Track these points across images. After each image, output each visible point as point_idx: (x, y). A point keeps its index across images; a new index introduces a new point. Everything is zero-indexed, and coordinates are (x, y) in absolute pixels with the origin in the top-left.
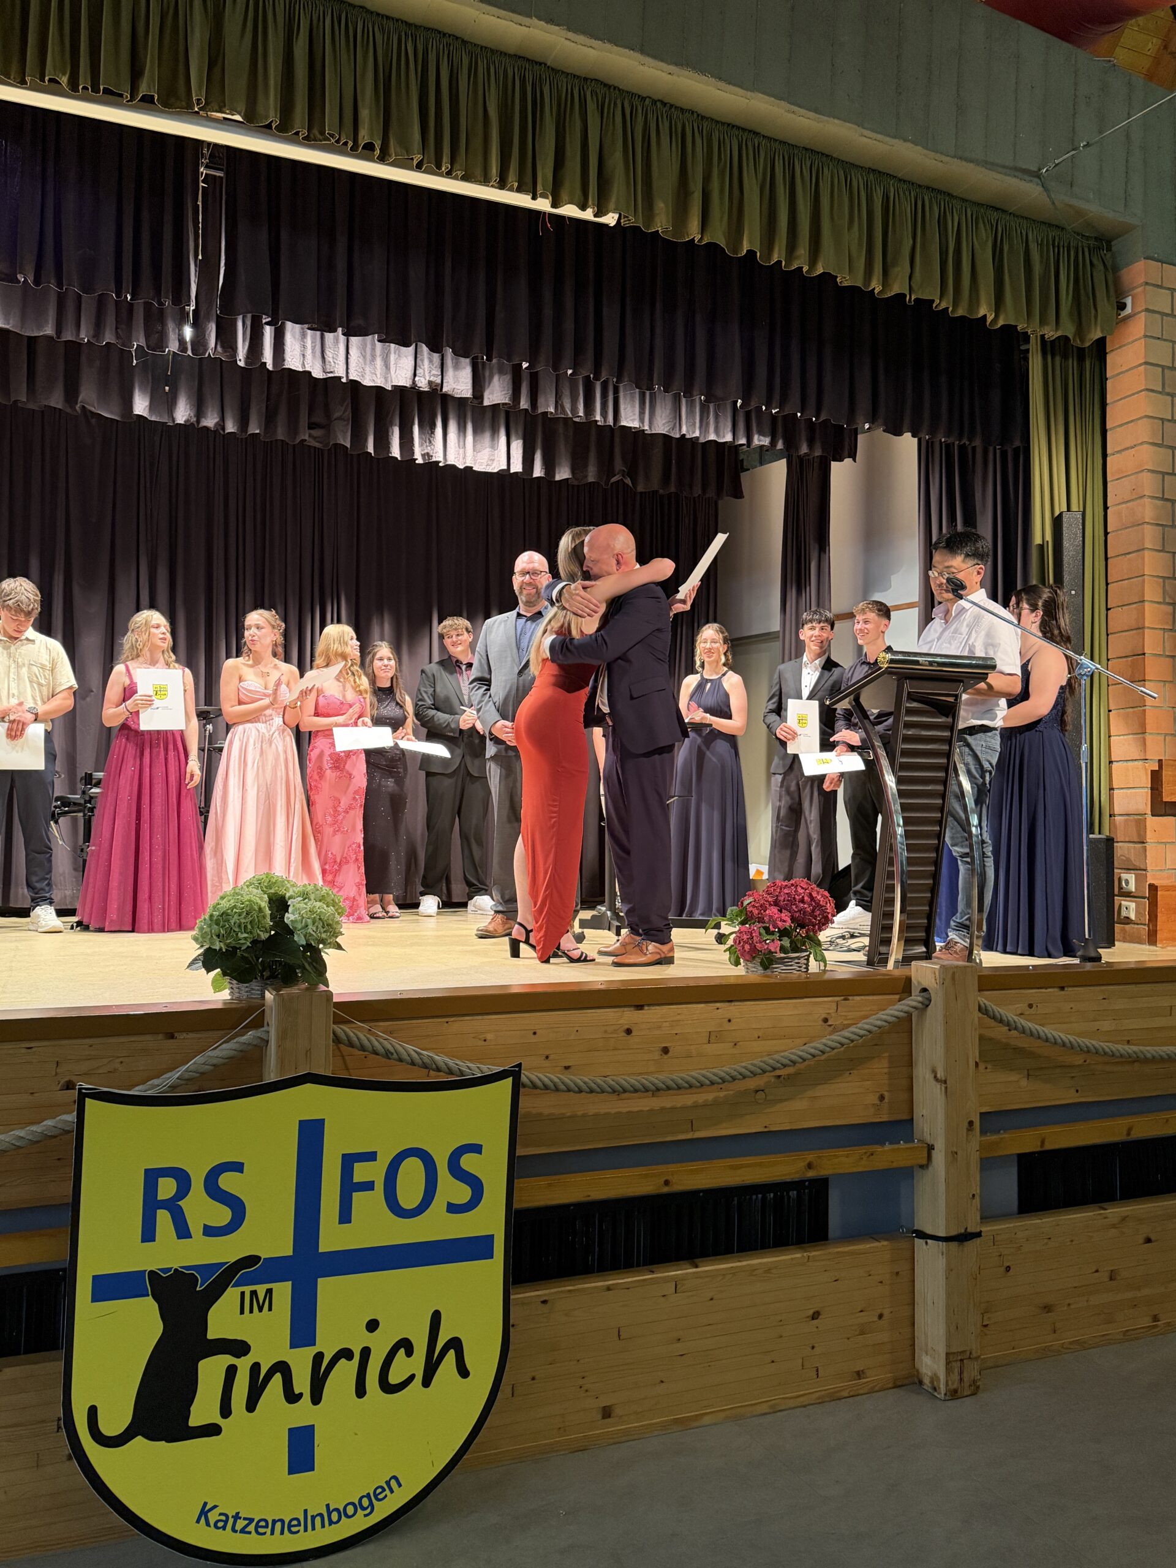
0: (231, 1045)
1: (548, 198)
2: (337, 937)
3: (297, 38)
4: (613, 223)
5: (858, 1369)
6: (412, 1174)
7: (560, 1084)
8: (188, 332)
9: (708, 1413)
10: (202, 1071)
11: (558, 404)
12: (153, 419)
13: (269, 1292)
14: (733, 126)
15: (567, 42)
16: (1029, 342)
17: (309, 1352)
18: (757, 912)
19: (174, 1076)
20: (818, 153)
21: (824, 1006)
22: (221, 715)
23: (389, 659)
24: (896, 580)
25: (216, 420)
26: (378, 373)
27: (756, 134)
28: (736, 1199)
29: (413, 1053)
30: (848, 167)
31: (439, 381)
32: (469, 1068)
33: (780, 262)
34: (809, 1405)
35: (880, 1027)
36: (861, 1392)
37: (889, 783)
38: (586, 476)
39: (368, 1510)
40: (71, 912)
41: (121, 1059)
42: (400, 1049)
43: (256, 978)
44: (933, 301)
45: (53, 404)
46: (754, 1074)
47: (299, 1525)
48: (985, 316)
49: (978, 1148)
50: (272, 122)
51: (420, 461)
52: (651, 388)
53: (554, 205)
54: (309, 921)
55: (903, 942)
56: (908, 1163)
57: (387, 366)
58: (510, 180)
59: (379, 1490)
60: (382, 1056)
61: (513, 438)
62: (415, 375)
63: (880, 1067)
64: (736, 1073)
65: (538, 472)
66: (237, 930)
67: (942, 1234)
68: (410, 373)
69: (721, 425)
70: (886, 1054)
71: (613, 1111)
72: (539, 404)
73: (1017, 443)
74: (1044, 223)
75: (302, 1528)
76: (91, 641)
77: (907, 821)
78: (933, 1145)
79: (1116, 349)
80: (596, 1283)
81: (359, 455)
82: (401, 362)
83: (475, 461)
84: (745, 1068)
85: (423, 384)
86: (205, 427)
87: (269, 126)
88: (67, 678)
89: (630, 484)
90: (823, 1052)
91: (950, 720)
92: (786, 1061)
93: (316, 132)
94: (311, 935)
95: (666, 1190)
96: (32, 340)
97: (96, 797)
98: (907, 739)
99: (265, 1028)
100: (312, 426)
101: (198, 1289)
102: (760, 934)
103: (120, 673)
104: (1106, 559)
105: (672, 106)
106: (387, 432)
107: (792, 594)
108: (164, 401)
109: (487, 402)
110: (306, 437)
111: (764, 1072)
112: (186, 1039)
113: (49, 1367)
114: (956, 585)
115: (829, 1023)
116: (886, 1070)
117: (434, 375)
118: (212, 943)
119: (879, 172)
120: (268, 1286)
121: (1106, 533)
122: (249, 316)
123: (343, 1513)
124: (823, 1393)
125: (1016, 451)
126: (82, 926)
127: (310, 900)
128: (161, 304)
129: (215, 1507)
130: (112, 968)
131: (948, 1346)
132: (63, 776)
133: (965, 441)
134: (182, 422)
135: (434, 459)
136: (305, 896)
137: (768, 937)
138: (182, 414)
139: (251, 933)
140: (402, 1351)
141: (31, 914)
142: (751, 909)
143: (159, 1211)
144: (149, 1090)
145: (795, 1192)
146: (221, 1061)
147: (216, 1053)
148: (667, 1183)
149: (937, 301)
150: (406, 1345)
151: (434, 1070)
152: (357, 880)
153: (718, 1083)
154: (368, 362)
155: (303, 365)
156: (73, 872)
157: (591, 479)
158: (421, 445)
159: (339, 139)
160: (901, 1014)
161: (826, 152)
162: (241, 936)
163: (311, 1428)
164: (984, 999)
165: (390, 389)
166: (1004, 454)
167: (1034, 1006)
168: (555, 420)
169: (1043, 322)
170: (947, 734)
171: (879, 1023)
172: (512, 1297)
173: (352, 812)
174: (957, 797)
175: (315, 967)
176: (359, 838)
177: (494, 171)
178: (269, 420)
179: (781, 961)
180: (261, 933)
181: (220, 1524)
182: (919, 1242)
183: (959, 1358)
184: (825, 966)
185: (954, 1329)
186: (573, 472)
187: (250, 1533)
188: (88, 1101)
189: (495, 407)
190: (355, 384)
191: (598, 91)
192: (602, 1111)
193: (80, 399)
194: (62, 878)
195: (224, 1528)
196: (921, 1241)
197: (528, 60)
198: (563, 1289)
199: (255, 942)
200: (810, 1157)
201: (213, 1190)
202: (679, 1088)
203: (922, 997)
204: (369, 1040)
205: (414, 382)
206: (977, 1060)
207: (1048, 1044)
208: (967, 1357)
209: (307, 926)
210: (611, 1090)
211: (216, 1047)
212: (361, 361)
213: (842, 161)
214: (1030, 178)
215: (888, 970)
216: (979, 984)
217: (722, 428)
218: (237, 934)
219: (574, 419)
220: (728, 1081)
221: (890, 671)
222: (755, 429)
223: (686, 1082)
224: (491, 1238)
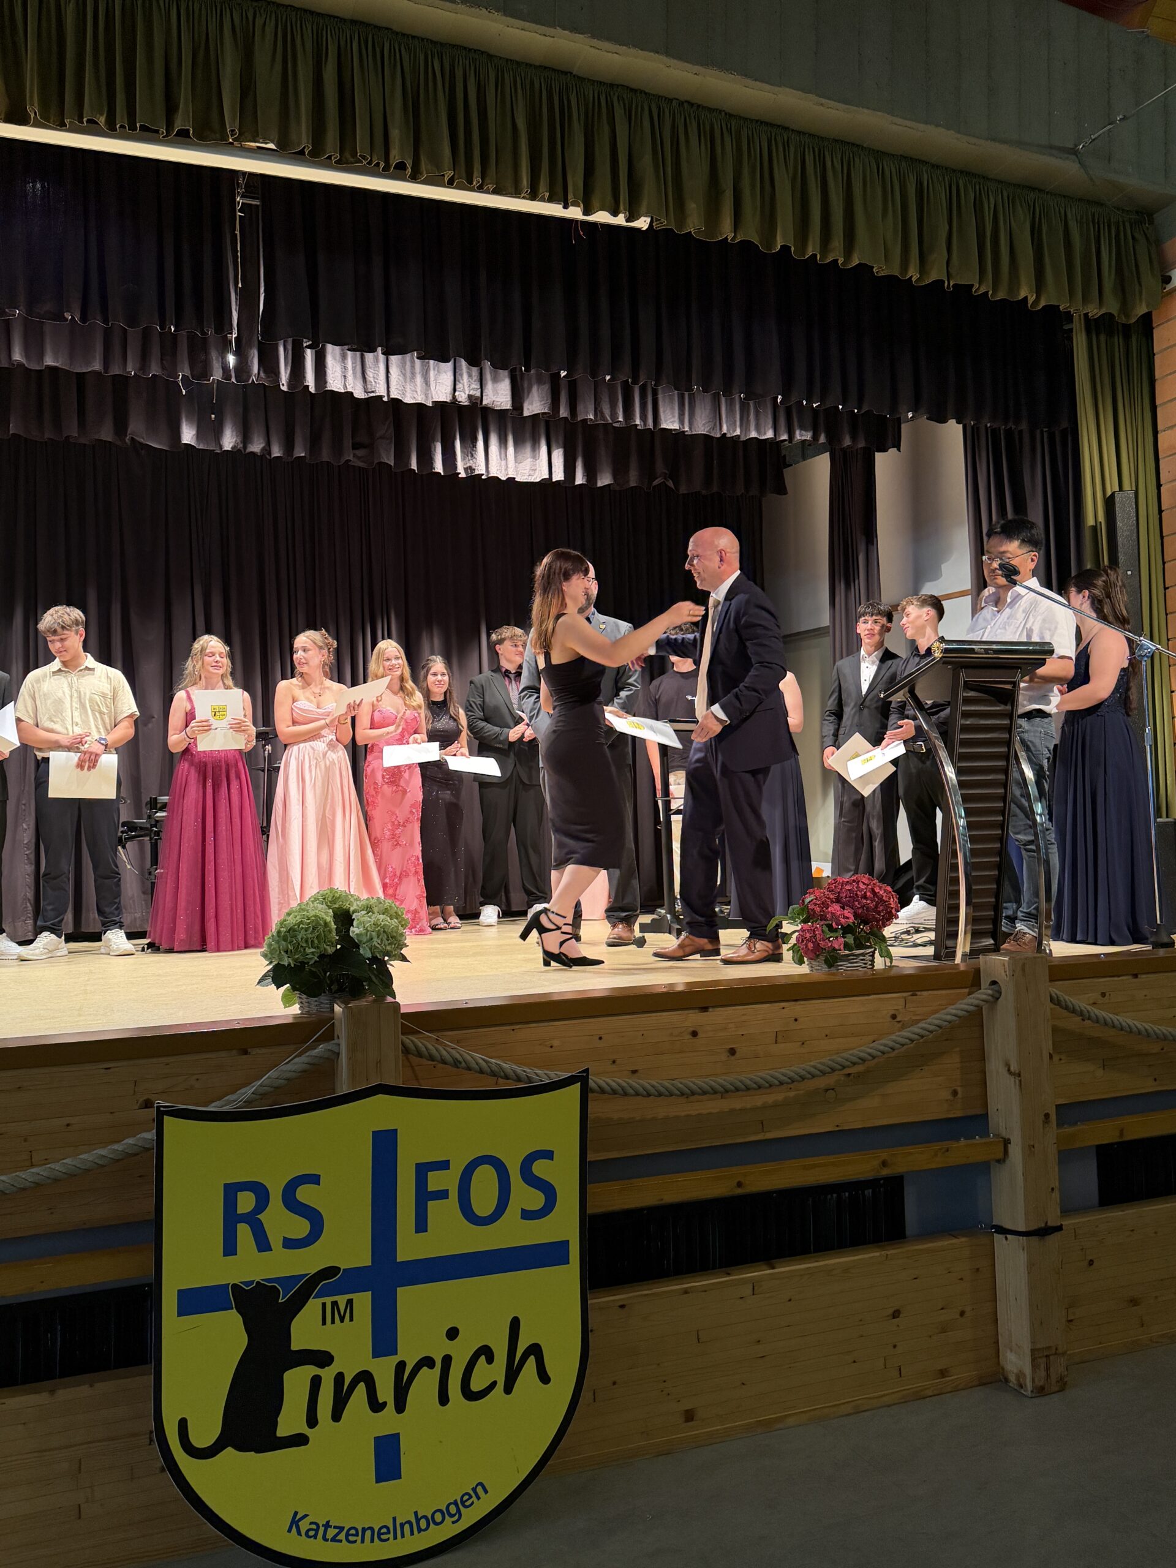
0: (304, 1059)
1: (579, 206)
2: (401, 949)
3: (325, 63)
4: (645, 227)
5: (939, 1368)
6: (485, 1182)
7: (629, 1088)
8: (231, 359)
9: (791, 1414)
10: (276, 1085)
11: (597, 411)
12: (201, 447)
13: (350, 1302)
14: (762, 122)
15: (593, 50)
16: (1072, 322)
17: (393, 1361)
18: (818, 909)
19: (248, 1092)
20: (848, 143)
21: (893, 1001)
22: (277, 736)
23: (443, 674)
25: (262, 446)
26: (418, 390)
27: (786, 129)
28: (811, 1199)
29: (481, 1061)
30: (879, 155)
31: (478, 394)
32: (536, 1074)
33: (815, 255)
34: (894, 1404)
35: (950, 1022)
36: (946, 1389)
37: (949, 774)
38: (628, 482)
39: (457, 1515)
40: (141, 935)
41: (197, 1076)
42: (469, 1058)
43: (325, 992)
44: (972, 286)
45: (103, 438)
46: (824, 1073)
47: (389, 1532)
48: (1026, 298)
49: (1055, 1141)
50: (304, 147)
51: (463, 475)
52: (690, 389)
53: (586, 212)
54: (374, 934)
55: (969, 936)
56: (984, 1158)
57: (427, 382)
58: (541, 191)
59: (466, 1497)
60: (451, 1065)
61: (554, 446)
62: (455, 390)
63: (952, 1062)
64: (803, 1073)
65: (580, 479)
66: (304, 945)
67: (1020, 1230)
68: (450, 389)
69: (762, 421)
70: (958, 1049)
71: (683, 1114)
72: (578, 412)
73: (1065, 424)
74: (1080, 200)
75: (391, 1536)
76: (151, 667)
77: (968, 812)
78: (1009, 1139)
79: (1163, 323)
80: (672, 1287)
81: (402, 472)
82: (441, 377)
83: (518, 472)
84: (814, 1067)
85: (462, 398)
86: (252, 452)
87: (302, 152)
88: (129, 705)
89: (673, 487)
90: (893, 1049)
91: (1009, 707)
92: (855, 1059)
93: (347, 155)
94: (376, 948)
95: (739, 1191)
96: (81, 376)
97: (162, 821)
98: (965, 729)
99: (336, 1041)
100: (356, 446)
101: (280, 1301)
102: (822, 930)
103: (181, 699)
104: (1162, 537)
105: (699, 106)
106: (430, 448)
107: (841, 588)
108: (211, 430)
109: (526, 413)
110: (351, 458)
111: (833, 1070)
112: (259, 1054)
113: (138, 1381)
114: (1009, 570)
115: (898, 1019)
116: (958, 1065)
117: (473, 389)
118: (280, 959)
119: (911, 158)
120: (349, 1297)
121: (1160, 511)
122: (290, 340)
123: (431, 1521)
124: (906, 1391)
125: (1064, 433)
126: (153, 947)
127: (373, 913)
128: (203, 333)
129: (306, 1516)
130: (184, 987)
131: (1033, 1342)
132: (129, 801)
133: (1011, 425)
134: (229, 449)
135: (477, 472)
136: (369, 909)
137: (832, 935)
138: (229, 441)
139: (318, 947)
140: (483, 1358)
141: (103, 938)
142: (813, 907)
143: (239, 1225)
144: (225, 1106)
145: (870, 1191)
146: (294, 1075)
147: (289, 1067)
148: (739, 1185)
149: (976, 286)
150: (486, 1353)
151: (502, 1078)
152: (418, 893)
153: (788, 1083)
154: (408, 380)
155: (345, 386)
156: (143, 896)
157: (633, 484)
158: (463, 459)
159: (371, 160)
160: (971, 1008)
161: (857, 142)
162: (308, 951)
163: (397, 1436)
164: (1057, 989)
165: (431, 405)
166: (1051, 435)
167: (1107, 994)
168: (595, 427)
169: (1086, 299)
170: (1005, 721)
171: (949, 1017)
172: (589, 1302)
173: (409, 826)
174: (1018, 783)
175: (382, 980)
176: (418, 850)
177: (525, 182)
178: (314, 442)
179: (846, 958)
180: (328, 948)
181: (311, 1533)
182: (999, 1238)
183: (1045, 1354)
184: (891, 962)
185: (1038, 1325)
186: (615, 477)
187: (341, 1541)
188: (166, 1118)
189: (535, 417)
190: (397, 401)
191: (625, 98)
192: (672, 1115)
193: (129, 432)
194: (131, 902)
195: (315, 1537)
196: (1001, 1236)
197: (554, 70)
198: (641, 1293)
199: (322, 956)
200: (884, 1155)
201: (291, 1203)
202: (748, 1089)
203: (992, 989)
204: (437, 1050)
205: (454, 397)
206: (1051, 1052)
207: (1123, 1032)
208: (1053, 1351)
209: (372, 939)
210: (679, 1093)
211: (289, 1061)
212: (400, 378)
213: (873, 150)
214: (1066, 156)
215: (956, 962)
216: (1050, 976)
217: (763, 425)
218: (305, 950)
219: (614, 425)
220: (797, 1081)
221: (944, 661)
222: (796, 424)
223: (755, 1083)
224: (565, 1244)
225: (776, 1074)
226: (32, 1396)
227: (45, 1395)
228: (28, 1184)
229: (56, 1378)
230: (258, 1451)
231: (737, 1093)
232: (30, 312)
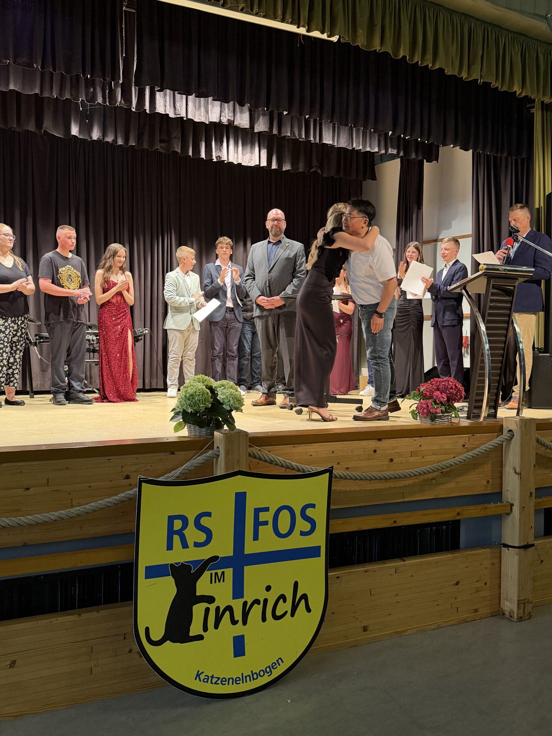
0: (202, 457)
1: (305, 27)
2: (241, 406)
4: (336, 41)
5: (476, 608)
6: (285, 517)
7: (347, 476)
9: (410, 629)
10: (190, 469)
11: (292, 132)
12: (81, 137)
13: (223, 573)
16: (534, 104)
17: (242, 601)
18: (429, 394)
19: (177, 472)
21: (463, 439)
24: (454, 223)
25: (113, 138)
26: (202, 115)
28: (419, 530)
29: (282, 461)
30: (452, 12)
31: (232, 119)
32: (306, 468)
33: (418, 62)
34: (455, 624)
35: (490, 449)
36: (476, 619)
37: (482, 329)
38: (298, 169)
39: (270, 673)
41: (150, 464)
42: (277, 459)
44: (491, 83)
45: (30, 129)
46: (434, 471)
47: (240, 680)
48: (516, 91)
49: (534, 505)
51: (215, 160)
53: (308, 31)
54: (231, 398)
55: (487, 407)
56: (499, 513)
57: (207, 112)
58: (287, 17)
59: (274, 664)
60: (269, 463)
61: (262, 148)
62: (221, 116)
63: (487, 468)
64: (425, 471)
65: (274, 166)
66: (198, 403)
67: (517, 545)
68: (218, 115)
69: (372, 143)
71: (368, 489)
72: (282, 131)
73: (524, 155)
74: (545, 42)
75: (241, 682)
77: (491, 348)
78: (513, 504)
80: (360, 569)
81: (185, 157)
82: (214, 109)
83: (243, 160)
84: (429, 468)
85: (225, 121)
86: (107, 142)
89: (320, 173)
90: (465, 461)
91: (511, 298)
92: (448, 465)
95: (395, 525)
98: (491, 308)
99: (217, 449)
100: (161, 141)
101: (192, 572)
102: (431, 404)
106: (199, 145)
107: (402, 230)
108: (86, 128)
109: (256, 131)
110: (159, 148)
111: (438, 470)
112: (180, 455)
113: (125, 609)
115: (466, 447)
116: (490, 469)
117: (230, 116)
118: (187, 409)
119: (467, 15)
120: (223, 570)
123: (258, 675)
124: (459, 619)
125: (523, 160)
127: (228, 388)
129: (203, 672)
131: (519, 597)
133: (499, 154)
134: (96, 139)
135: (222, 159)
136: (225, 387)
137: (436, 406)
138: (96, 135)
140: (281, 600)
142: (426, 392)
143: (174, 536)
144: (168, 478)
145: (445, 527)
146: (198, 465)
147: (195, 461)
148: (395, 522)
149: (493, 83)
150: (283, 597)
151: (291, 469)
153: (418, 476)
154: (197, 109)
155: (165, 111)
157: (301, 170)
158: (216, 152)
160: (500, 442)
161: (442, 4)
162: (200, 405)
163: (243, 636)
164: (538, 435)
165: (208, 123)
166: (516, 160)
169: (544, 94)
170: (509, 305)
171: (490, 447)
172: (329, 574)
175: (230, 420)
177: (280, 12)
178: (139, 139)
179: (440, 417)
180: (208, 404)
181: (206, 680)
182: (504, 550)
183: (523, 602)
185: (521, 588)
186: (292, 166)
187: (219, 684)
188: (143, 483)
189: (259, 133)
190: (190, 121)
192: (363, 489)
193: (44, 127)
195: (207, 682)
196: (505, 548)
198: (346, 571)
199: (206, 408)
200: (458, 510)
201: (199, 526)
202: (400, 477)
203: (510, 434)
206: (535, 464)
208: (527, 601)
209: (230, 401)
210: (369, 478)
211: (195, 458)
212: (194, 109)
213: (449, 9)
214: (542, 20)
215: (480, 421)
216: (536, 427)
217: (373, 145)
218: (198, 405)
219: (300, 140)
220: (422, 475)
221: (484, 274)
222: (389, 145)
223: (404, 475)
224: (319, 547)
225: (413, 471)
226: (71, 617)
227: (77, 615)
228: (74, 515)
229: (75, 609)
230: (180, 643)
231: (396, 480)
232: (15, 62)
